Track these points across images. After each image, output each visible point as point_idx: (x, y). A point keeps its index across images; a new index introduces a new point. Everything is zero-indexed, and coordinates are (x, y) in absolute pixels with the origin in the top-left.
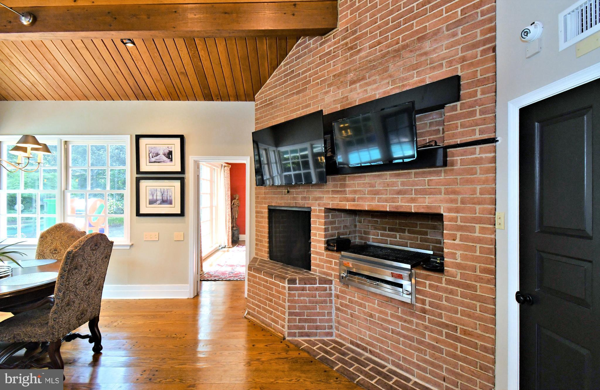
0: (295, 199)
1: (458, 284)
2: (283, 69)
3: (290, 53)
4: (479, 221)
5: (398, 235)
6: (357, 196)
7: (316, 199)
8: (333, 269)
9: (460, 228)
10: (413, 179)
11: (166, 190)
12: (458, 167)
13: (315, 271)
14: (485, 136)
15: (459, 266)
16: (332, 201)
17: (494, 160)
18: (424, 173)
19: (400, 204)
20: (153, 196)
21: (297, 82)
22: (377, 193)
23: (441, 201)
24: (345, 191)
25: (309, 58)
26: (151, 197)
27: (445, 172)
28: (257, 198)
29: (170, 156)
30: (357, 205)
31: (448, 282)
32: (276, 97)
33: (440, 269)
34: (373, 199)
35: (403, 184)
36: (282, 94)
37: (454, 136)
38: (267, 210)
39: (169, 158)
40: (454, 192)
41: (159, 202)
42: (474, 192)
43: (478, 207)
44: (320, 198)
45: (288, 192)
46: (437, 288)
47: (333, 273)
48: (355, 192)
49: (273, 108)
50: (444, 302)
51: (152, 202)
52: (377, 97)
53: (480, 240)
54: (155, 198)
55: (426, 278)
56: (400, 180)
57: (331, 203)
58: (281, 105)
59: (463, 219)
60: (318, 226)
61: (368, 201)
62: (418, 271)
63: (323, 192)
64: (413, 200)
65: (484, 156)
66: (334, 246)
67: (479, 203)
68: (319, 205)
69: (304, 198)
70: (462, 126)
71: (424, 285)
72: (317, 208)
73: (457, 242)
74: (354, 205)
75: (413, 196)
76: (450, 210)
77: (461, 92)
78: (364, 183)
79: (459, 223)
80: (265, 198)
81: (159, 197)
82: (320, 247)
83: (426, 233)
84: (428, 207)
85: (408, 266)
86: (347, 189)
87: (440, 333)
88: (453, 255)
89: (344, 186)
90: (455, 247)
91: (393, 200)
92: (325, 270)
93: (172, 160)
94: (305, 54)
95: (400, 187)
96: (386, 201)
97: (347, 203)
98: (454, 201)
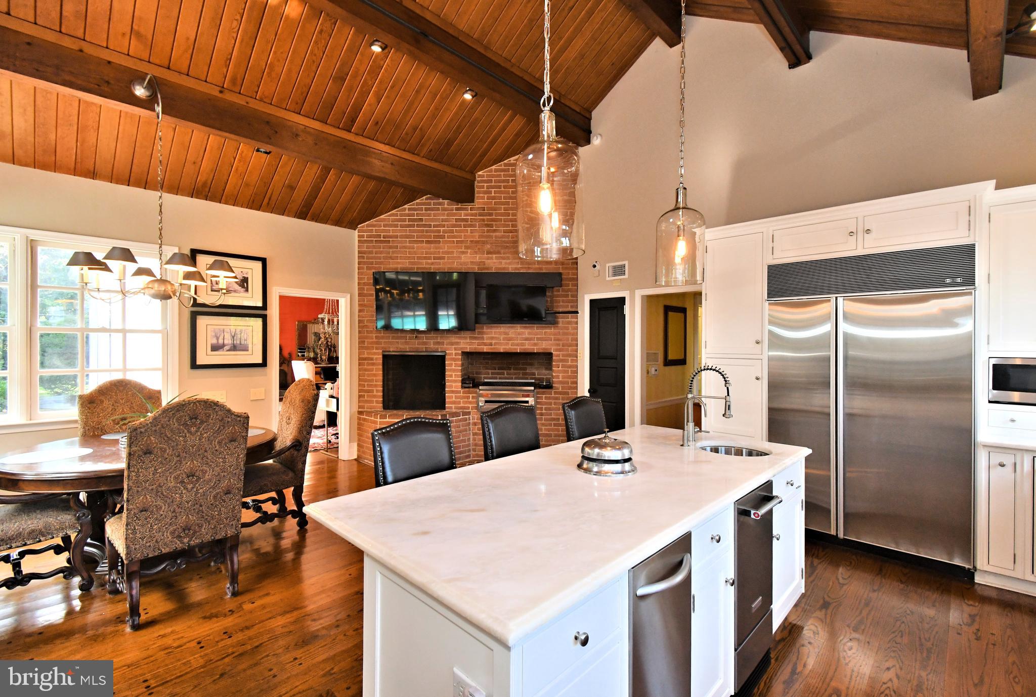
0: (425, 343)
1: (560, 393)
2: (407, 212)
3: (417, 201)
4: (570, 355)
5: (505, 372)
6: (493, 342)
7: (452, 344)
8: (470, 403)
9: (562, 361)
10: (535, 330)
11: (238, 331)
12: (560, 325)
13: (451, 408)
14: (573, 310)
15: (561, 382)
16: (470, 345)
17: (577, 323)
18: (543, 327)
19: (527, 347)
20: (218, 339)
21: (427, 231)
22: (510, 339)
23: (552, 345)
24: (483, 338)
25: (443, 215)
26: (214, 341)
27: (554, 327)
28: (361, 342)
29: (245, 284)
30: (494, 348)
31: (555, 393)
32: (396, 237)
33: (549, 386)
34: (508, 344)
35: (529, 333)
36: (407, 236)
37: (558, 307)
38: (381, 356)
39: (243, 287)
40: (558, 340)
41: (227, 348)
42: (568, 339)
43: (570, 348)
44: (457, 343)
45: (416, 337)
46: (549, 398)
47: (470, 406)
48: (492, 338)
49: (390, 247)
50: (553, 406)
51: (215, 348)
52: (510, 271)
53: (570, 367)
54: (221, 341)
55: (543, 393)
56: (527, 331)
57: (468, 347)
58: (405, 247)
59: (563, 355)
60: (453, 367)
61: (504, 345)
62: (538, 390)
63: (460, 338)
64: (535, 344)
65: (573, 320)
66: (470, 384)
67: (570, 346)
68: (455, 349)
69: (438, 343)
70: (563, 301)
71: (541, 398)
72: (454, 352)
73: (560, 369)
74: (491, 349)
75: (536, 342)
76: (556, 350)
77: (563, 282)
78: (499, 332)
79: (561, 358)
80: (377, 343)
81: (228, 341)
82: (456, 387)
83: (525, 369)
84: (544, 349)
85: (532, 388)
86: (485, 336)
87: (550, 425)
88: (558, 377)
89: (483, 333)
90: (559, 372)
91: (522, 344)
92: (462, 405)
93: (247, 290)
94: (438, 209)
95: (527, 336)
96: (517, 345)
97: (485, 347)
98: (558, 345)
